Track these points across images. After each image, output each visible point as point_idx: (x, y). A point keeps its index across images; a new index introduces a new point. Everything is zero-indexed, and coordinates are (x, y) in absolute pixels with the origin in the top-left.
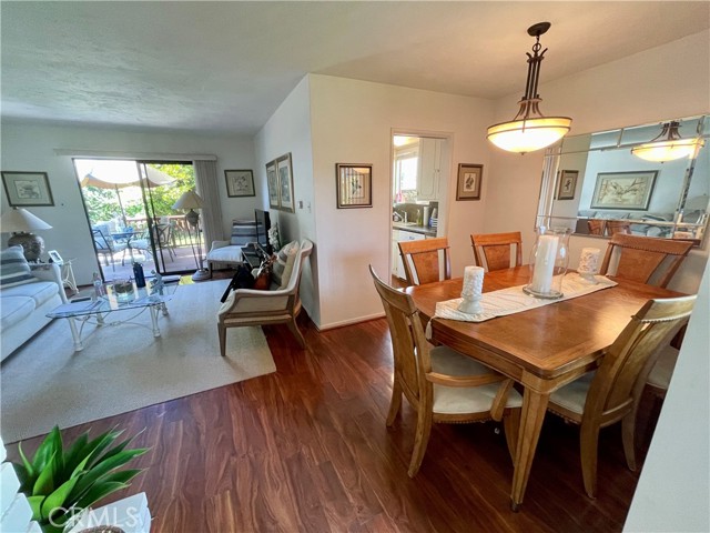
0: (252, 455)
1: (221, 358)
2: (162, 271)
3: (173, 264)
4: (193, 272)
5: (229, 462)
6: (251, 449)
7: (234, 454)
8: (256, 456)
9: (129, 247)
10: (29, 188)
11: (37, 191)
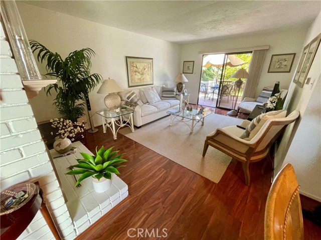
0: (166, 211)
1: (202, 156)
2: (218, 106)
3: (227, 104)
4: (229, 110)
5: (159, 203)
6: (169, 208)
7: (163, 203)
8: (167, 213)
9: (213, 93)
10: (188, 67)
11: (190, 68)
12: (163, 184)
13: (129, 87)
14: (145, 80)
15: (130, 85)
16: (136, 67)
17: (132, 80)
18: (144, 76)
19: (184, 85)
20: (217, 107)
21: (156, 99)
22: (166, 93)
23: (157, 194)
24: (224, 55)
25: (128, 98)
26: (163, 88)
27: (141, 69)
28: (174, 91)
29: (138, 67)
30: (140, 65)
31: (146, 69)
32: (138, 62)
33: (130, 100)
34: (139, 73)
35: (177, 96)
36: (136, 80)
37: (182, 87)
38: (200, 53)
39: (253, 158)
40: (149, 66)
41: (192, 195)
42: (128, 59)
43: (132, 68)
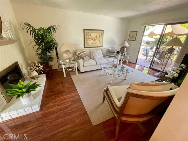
0: (47, 129)
5: (48, 122)
7: (51, 123)
10: (133, 36)
11: (134, 36)
12: (62, 111)
13: (85, 48)
14: (96, 44)
15: (85, 47)
16: (91, 36)
17: (87, 43)
18: (96, 41)
19: (126, 49)
20: (150, 68)
21: (100, 57)
22: (109, 53)
23: (53, 116)
24: (163, 25)
25: (79, 54)
26: (108, 49)
27: (94, 37)
28: (115, 53)
29: (92, 36)
30: (93, 34)
31: (98, 37)
32: (92, 32)
33: (79, 55)
34: (92, 39)
35: (116, 56)
36: (90, 44)
37: (124, 50)
38: (142, 25)
39: (124, 118)
40: (101, 35)
41: (70, 126)
42: (85, 31)
43: (87, 36)
